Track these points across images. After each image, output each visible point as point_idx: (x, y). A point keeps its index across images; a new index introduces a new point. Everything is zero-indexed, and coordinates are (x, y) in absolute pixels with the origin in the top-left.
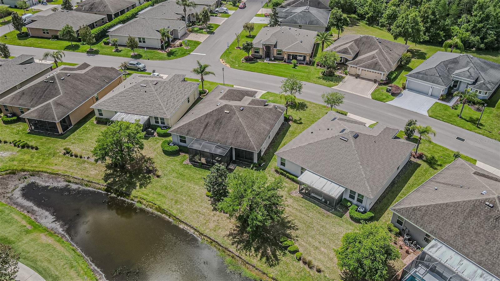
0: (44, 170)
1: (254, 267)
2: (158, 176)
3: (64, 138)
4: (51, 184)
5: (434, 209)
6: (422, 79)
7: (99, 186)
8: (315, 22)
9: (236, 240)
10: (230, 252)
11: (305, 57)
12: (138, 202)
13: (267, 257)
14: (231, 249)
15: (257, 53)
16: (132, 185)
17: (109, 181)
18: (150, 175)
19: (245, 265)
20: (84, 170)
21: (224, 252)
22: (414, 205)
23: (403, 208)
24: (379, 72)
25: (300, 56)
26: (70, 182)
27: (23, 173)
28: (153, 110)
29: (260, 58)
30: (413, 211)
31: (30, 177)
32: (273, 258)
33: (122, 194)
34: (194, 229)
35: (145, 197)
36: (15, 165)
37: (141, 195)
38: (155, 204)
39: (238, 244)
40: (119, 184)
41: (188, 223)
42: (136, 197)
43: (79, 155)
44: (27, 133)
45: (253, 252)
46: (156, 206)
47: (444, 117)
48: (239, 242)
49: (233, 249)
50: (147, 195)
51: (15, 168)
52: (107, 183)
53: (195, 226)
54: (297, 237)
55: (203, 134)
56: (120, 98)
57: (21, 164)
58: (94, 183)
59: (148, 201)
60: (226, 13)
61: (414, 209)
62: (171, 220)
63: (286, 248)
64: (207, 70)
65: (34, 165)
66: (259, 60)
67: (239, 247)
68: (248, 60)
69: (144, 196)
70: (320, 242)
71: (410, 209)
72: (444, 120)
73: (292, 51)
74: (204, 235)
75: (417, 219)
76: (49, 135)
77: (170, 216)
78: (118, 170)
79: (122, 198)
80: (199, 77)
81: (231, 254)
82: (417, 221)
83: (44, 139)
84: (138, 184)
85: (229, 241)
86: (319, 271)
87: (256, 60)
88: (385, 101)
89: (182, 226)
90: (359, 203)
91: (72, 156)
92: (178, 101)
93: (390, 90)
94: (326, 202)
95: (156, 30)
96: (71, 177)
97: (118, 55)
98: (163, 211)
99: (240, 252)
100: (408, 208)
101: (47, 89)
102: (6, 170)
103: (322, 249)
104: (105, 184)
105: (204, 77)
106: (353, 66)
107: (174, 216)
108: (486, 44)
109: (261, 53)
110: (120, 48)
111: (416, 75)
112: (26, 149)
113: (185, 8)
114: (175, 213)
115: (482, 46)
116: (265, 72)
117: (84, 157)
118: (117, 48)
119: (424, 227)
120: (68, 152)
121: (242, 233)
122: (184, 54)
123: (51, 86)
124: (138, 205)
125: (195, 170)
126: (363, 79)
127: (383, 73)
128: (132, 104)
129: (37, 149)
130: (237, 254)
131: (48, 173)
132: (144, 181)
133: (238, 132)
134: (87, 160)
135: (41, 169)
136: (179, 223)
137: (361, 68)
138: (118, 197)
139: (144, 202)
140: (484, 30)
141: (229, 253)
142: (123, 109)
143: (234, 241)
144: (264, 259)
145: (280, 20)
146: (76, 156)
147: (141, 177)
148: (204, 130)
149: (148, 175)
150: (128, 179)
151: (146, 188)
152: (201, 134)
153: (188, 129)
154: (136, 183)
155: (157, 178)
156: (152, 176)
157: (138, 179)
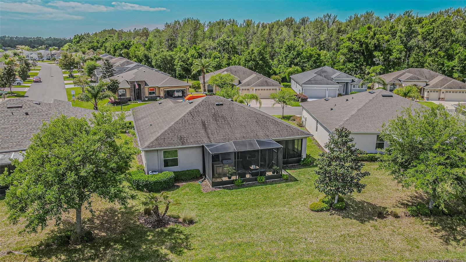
2: (191, 222)
15: (123, 96)
18: (169, 227)
24: (273, 88)
55: (211, 136)
66: (129, 102)
73: (169, 86)
84: (164, 251)
87: (126, 103)
109: (128, 96)
111: (310, 82)
127: (278, 88)
132: (171, 239)
137: (254, 89)
147: (154, 236)
148: (206, 131)
149: (166, 228)
150: (126, 253)
151: (192, 248)
152: (208, 137)
153: (176, 137)
154: (156, 251)
155: (192, 226)
156: (176, 227)
157: (152, 242)
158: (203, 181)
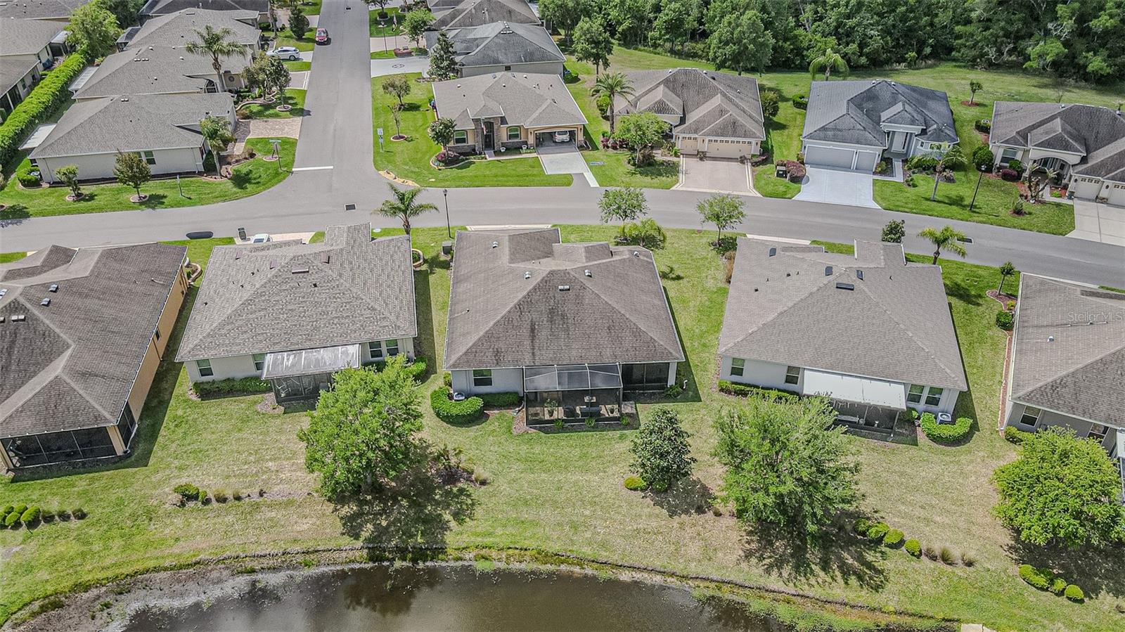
0: (151, 564)
1: (846, 604)
2: (483, 483)
3: (143, 461)
4: (203, 596)
5: (1087, 377)
6: (835, 139)
7: (344, 554)
8: (537, 55)
9: (767, 561)
10: (774, 592)
11: (572, 134)
12: (476, 558)
13: (855, 573)
14: (772, 586)
15: (462, 142)
16: (434, 525)
17: (365, 534)
18: (460, 485)
19: (824, 607)
20: (272, 527)
21: (760, 597)
22: (1050, 380)
23: (1032, 392)
24: (744, 140)
25: (561, 133)
26: (253, 571)
27: (85, 596)
28: (362, 326)
29: (473, 152)
30: (1053, 391)
31: (118, 597)
32: (869, 572)
33: (420, 554)
34: (660, 572)
35: (488, 541)
36: (47, 581)
37: (473, 539)
38: (526, 550)
39: (780, 568)
40: (397, 532)
41: (637, 565)
42: (463, 549)
43: (229, 493)
44: (12, 482)
45: (822, 574)
46: (528, 553)
47: (910, 206)
48: (779, 563)
49: (773, 581)
50: (490, 534)
51: (50, 589)
52: (362, 539)
53: (658, 564)
54: (876, 512)
55: (537, 352)
56: (250, 316)
57: (65, 573)
58: (324, 551)
59: (502, 549)
60: (296, 59)
61: (1054, 386)
62: (589, 571)
63: (879, 541)
64: (417, 202)
65: (107, 562)
66: (472, 157)
67: (785, 575)
68: (448, 162)
69: (485, 540)
70: (922, 507)
71: (1046, 388)
72: (914, 211)
73: (544, 126)
74: (691, 578)
75: (1070, 403)
76: (86, 468)
77: (580, 562)
78: (369, 497)
79: (429, 564)
80: (398, 221)
81: (780, 596)
82: (1073, 408)
83: (81, 482)
84: (447, 516)
85: (757, 571)
86: (970, 564)
87: (467, 159)
88: (789, 196)
89: (625, 576)
90: (933, 408)
91: (207, 502)
92: (400, 290)
93: (785, 172)
94: (869, 424)
95: (178, 127)
96: (246, 557)
97: (93, 209)
98: (557, 557)
99: (795, 584)
100: (1041, 387)
101: (13, 342)
102: (26, 605)
103: (938, 519)
104: (359, 544)
105: (412, 220)
106: (687, 136)
107: (593, 561)
108: (867, 55)
109: (471, 142)
110: (86, 190)
111: (822, 134)
112: (43, 526)
113: (216, 59)
114: (590, 553)
115: (863, 60)
116: (507, 182)
117: (249, 496)
118: (79, 189)
119: (1090, 414)
120: (188, 497)
121: (771, 543)
122: (277, 174)
123: (22, 331)
124: (481, 566)
125: (555, 441)
126: (715, 159)
127: (754, 141)
128: (296, 325)
129: (82, 516)
130: (791, 589)
131: (165, 569)
132: (457, 503)
133: (615, 326)
134: (261, 499)
135: (139, 566)
136: (614, 571)
137: (707, 139)
138: (418, 564)
139: (494, 554)
140: (860, 29)
141: (771, 595)
142: (277, 343)
143: (766, 566)
144: (853, 580)
145: (458, 59)
146: (222, 500)
147: (441, 496)
148: (532, 342)
149: (456, 487)
150: (412, 512)
151: (475, 518)
152: (533, 353)
153: (491, 350)
154: (440, 514)
155: (483, 488)
156: (466, 486)
157: (438, 503)
158: (519, 411)
